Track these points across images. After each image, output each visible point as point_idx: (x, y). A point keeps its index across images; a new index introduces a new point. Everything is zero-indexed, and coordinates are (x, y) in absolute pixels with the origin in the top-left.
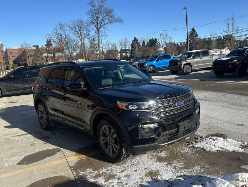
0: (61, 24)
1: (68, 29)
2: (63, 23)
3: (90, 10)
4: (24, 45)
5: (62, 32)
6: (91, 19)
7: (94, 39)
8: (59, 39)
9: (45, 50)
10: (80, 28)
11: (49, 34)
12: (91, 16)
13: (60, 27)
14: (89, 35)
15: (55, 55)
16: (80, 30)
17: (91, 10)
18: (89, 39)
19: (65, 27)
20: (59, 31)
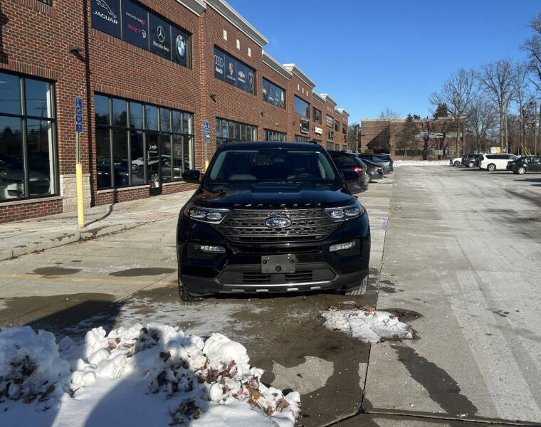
0: (462, 73)
1: (477, 82)
2: (467, 70)
3: (531, 39)
4: (385, 114)
5: (463, 90)
6: (531, 59)
7: (531, 103)
8: (455, 104)
9: (426, 125)
10: (501, 80)
11: (435, 94)
12: (531, 53)
13: (459, 78)
14: (519, 94)
15: (446, 136)
16: (501, 84)
17: (534, 38)
18: (519, 104)
19: (471, 79)
20: (456, 87)
